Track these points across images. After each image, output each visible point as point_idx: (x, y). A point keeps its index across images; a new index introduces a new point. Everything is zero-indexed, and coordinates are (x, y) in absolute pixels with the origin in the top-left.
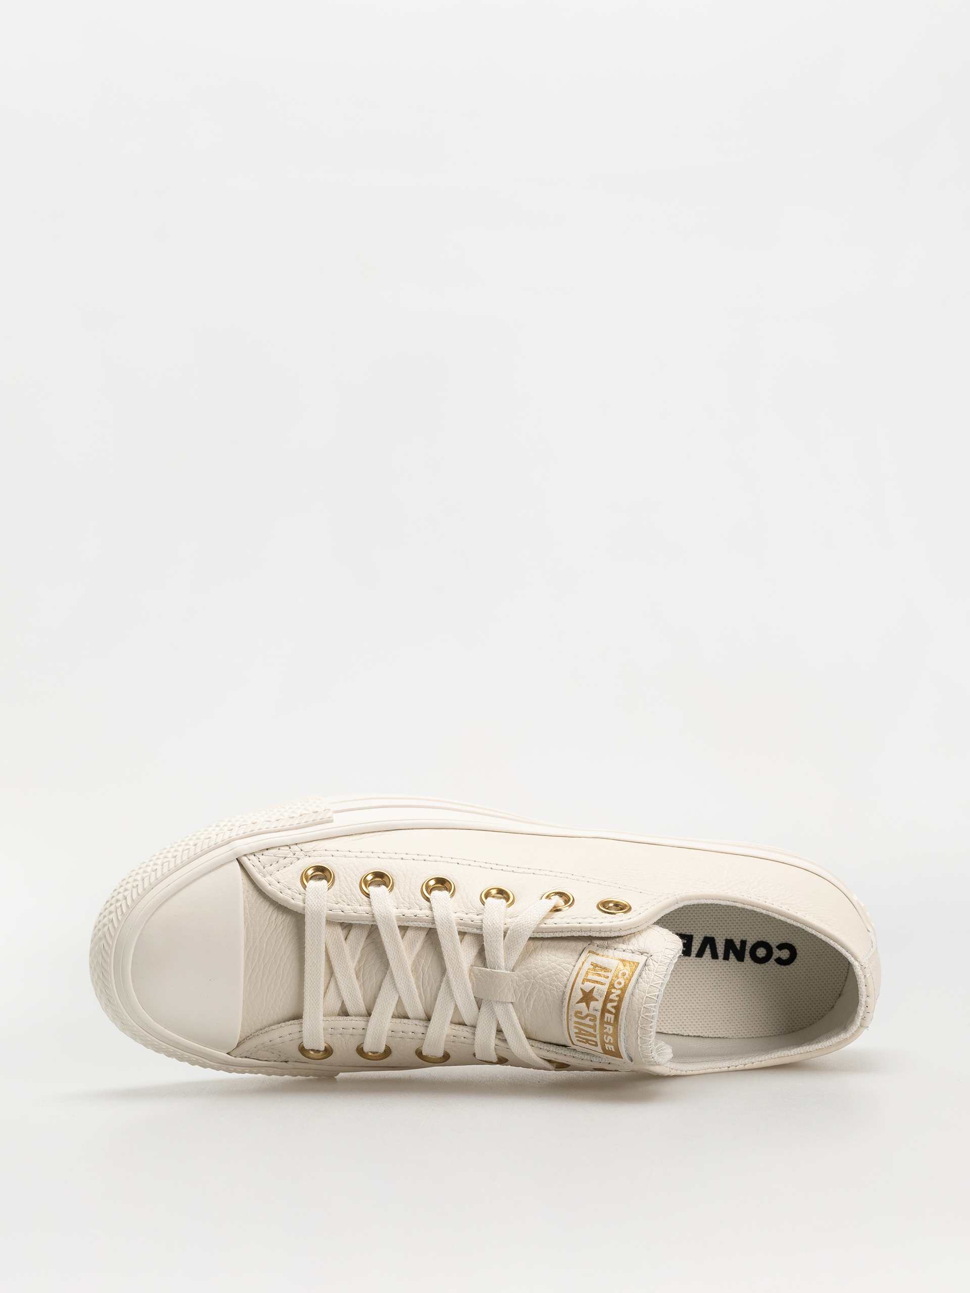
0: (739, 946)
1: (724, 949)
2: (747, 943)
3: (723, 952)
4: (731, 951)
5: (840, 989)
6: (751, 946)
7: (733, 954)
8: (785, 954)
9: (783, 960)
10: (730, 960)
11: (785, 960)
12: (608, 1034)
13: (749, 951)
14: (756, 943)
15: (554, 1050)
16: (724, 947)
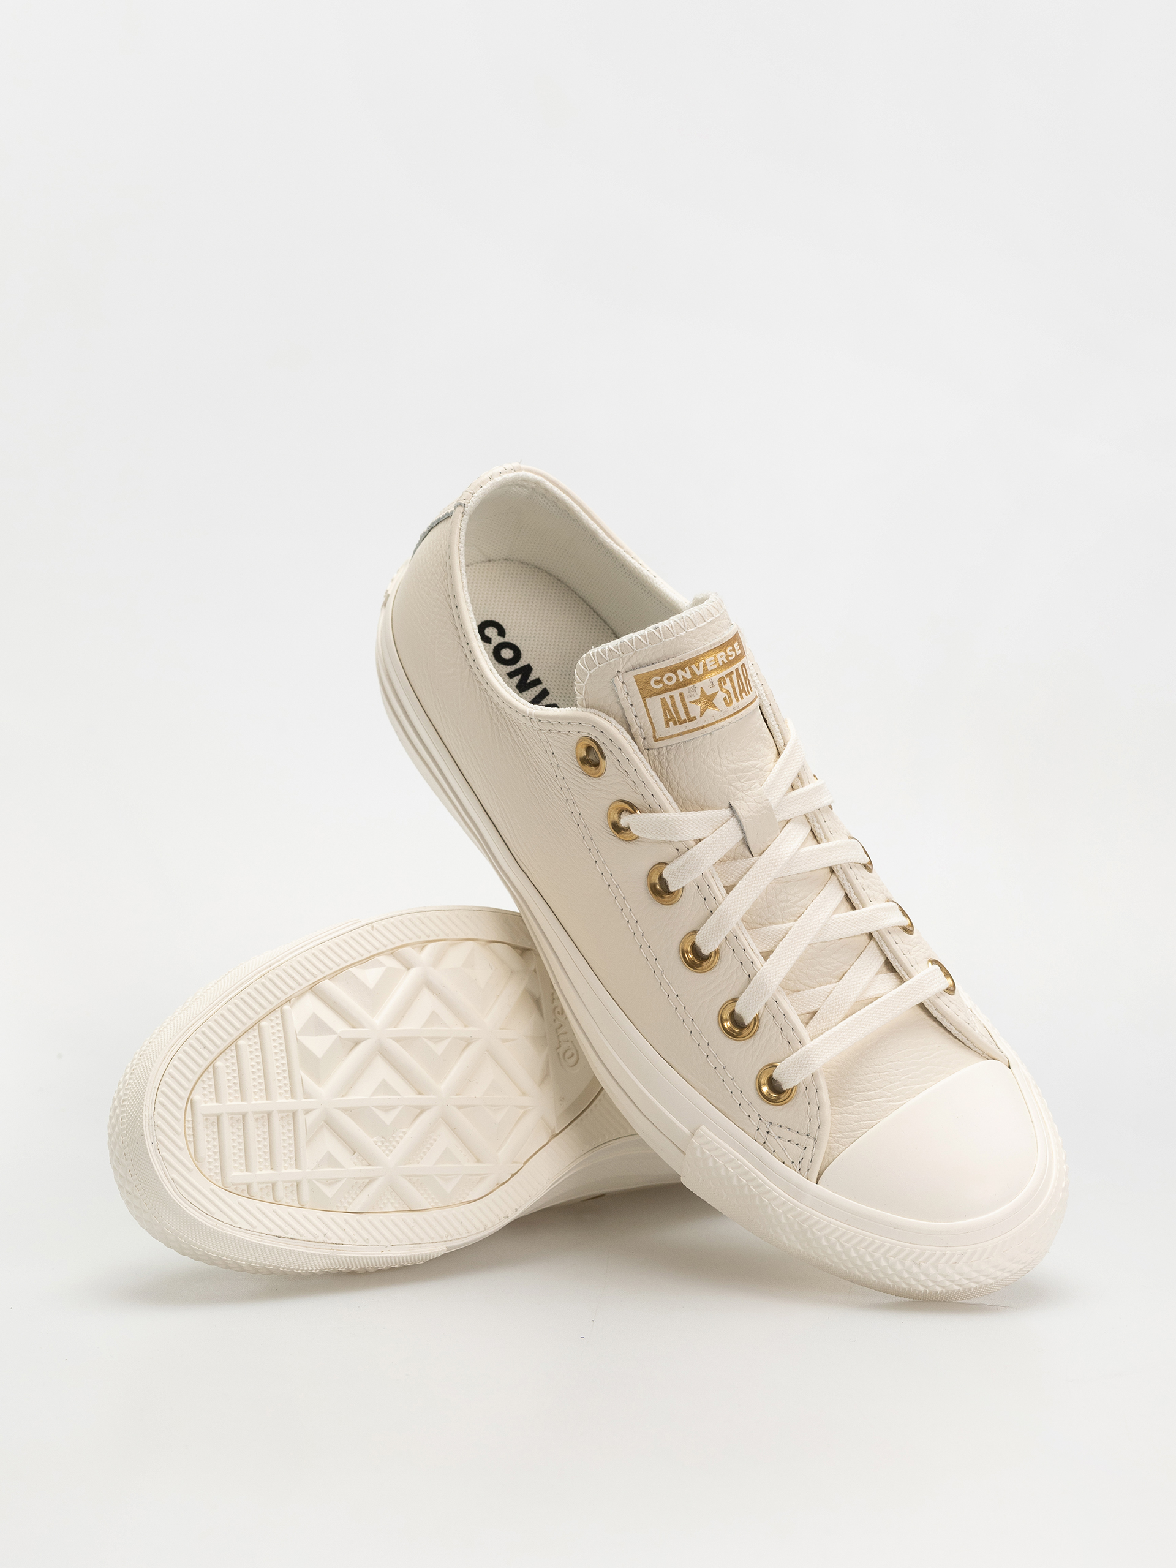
0: (517, 677)
1: (532, 689)
2: (508, 672)
3: (535, 688)
4: (528, 681)
5: (484, 564)
6: (509, 667)
7: (530, 678)
8: (491, 632)
9: (498, 630)
10: (537, 677)
11: (496, 628)
12: (727, 656)
13: (515, 666)
14: (502, 664)
15: (773, 719)
16: (530, 690)
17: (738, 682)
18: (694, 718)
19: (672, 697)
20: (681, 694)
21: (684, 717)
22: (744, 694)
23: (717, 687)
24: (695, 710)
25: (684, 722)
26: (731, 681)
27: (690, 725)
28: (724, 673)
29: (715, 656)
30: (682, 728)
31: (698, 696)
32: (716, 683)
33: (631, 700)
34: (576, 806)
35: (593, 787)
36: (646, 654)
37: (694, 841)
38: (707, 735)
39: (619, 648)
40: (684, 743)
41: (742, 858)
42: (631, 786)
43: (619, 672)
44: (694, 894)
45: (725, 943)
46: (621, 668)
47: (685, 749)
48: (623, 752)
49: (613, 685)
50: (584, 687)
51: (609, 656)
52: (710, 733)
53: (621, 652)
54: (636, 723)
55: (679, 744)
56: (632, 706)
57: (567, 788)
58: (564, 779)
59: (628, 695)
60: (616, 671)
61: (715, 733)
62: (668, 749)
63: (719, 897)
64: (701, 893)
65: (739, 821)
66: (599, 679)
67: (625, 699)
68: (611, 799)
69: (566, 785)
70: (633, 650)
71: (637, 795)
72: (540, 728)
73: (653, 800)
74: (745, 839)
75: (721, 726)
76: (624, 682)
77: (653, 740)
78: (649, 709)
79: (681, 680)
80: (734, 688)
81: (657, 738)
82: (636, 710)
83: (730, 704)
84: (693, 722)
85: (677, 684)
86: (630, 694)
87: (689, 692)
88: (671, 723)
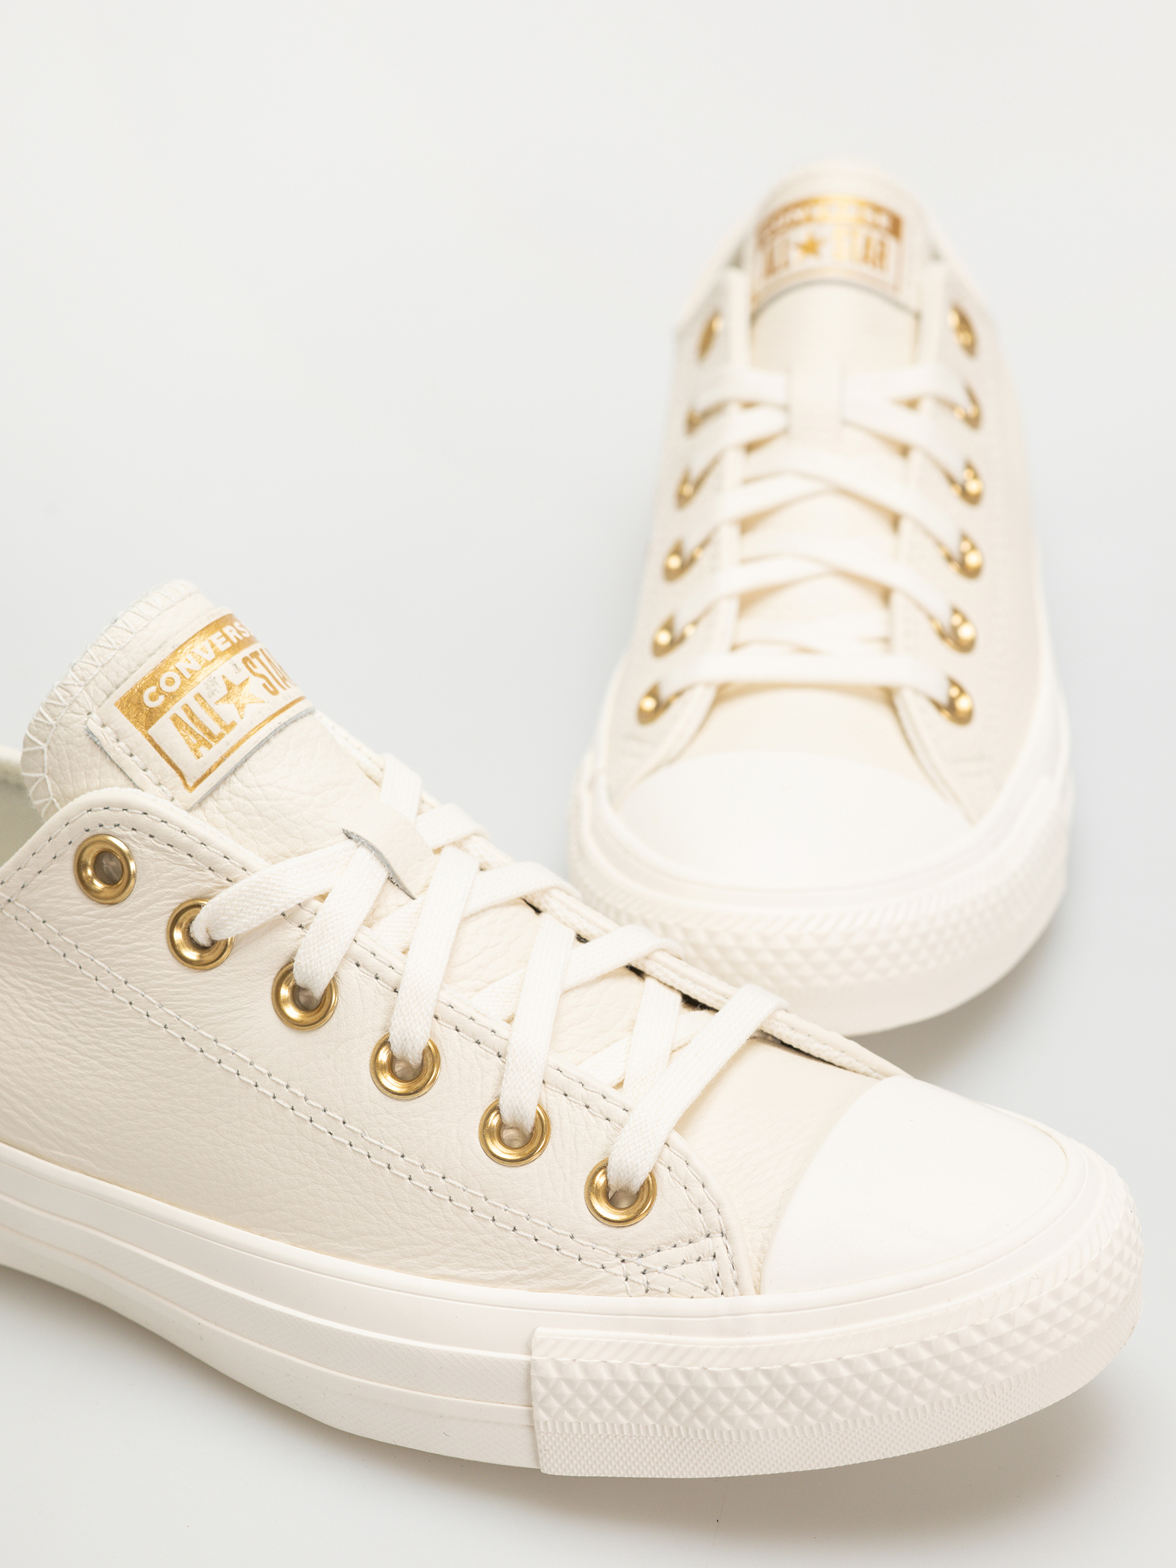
17: (270, 665)
18: (233, 725)
21: (216, 729)
23: (245, 673)
24: (227, 710)
25: (221, 736)
26: (262, 663)
27: (231, 738)
28: (245, 653)
29: (222, 632)
30: (220, 748)
31: (223, 691)
32: (241, 666)
33: (127, 745)
34: (114, 974)
35: (128, 916)
36: (118, 663)
37: (316, 898)
38: (262, 746)
39: (75, 677)
40: (234, 771)
41: (399, 906)
42: (188, 864)
43: (89, 713)
44: (357, 979)
45: (438, 1025)
46: (90, 704)
47: (242, 782)
48: (152, 814)
49: (90, 736)
50: (47, 777)
51: (65, 697)
52: (267, 741)
53: (80, 679)
54: (149, 780)
55: (228, 778)
56: (131, 755)
57: (89, 955)
58: (79, 946)
59: (118, 741)
60: (85, 714)
61: (274, 741)
62: (215, 795)
63: (397, 964)
64: (368, 970)
65: (372, 848)
66: (64, 743)
67: (117, 751)
68: (165, 910)
69: (86, 954)
70: (97, 667)
71: (202, 873)
72: (8, 898)
73: (230, 864)
74: (392, 879)
75: (278, 726)
76: (105, 722)
77: (186, 792)
78: (158, 743)
79: (188, 676)
80: (270, 673)
81: (190, 784)
82: (141, 759)
83: (275, 692)
84: (232, 731)
85: (183, 684)
86: (120, 736)
87: (208, 688)
88: (203, 750)
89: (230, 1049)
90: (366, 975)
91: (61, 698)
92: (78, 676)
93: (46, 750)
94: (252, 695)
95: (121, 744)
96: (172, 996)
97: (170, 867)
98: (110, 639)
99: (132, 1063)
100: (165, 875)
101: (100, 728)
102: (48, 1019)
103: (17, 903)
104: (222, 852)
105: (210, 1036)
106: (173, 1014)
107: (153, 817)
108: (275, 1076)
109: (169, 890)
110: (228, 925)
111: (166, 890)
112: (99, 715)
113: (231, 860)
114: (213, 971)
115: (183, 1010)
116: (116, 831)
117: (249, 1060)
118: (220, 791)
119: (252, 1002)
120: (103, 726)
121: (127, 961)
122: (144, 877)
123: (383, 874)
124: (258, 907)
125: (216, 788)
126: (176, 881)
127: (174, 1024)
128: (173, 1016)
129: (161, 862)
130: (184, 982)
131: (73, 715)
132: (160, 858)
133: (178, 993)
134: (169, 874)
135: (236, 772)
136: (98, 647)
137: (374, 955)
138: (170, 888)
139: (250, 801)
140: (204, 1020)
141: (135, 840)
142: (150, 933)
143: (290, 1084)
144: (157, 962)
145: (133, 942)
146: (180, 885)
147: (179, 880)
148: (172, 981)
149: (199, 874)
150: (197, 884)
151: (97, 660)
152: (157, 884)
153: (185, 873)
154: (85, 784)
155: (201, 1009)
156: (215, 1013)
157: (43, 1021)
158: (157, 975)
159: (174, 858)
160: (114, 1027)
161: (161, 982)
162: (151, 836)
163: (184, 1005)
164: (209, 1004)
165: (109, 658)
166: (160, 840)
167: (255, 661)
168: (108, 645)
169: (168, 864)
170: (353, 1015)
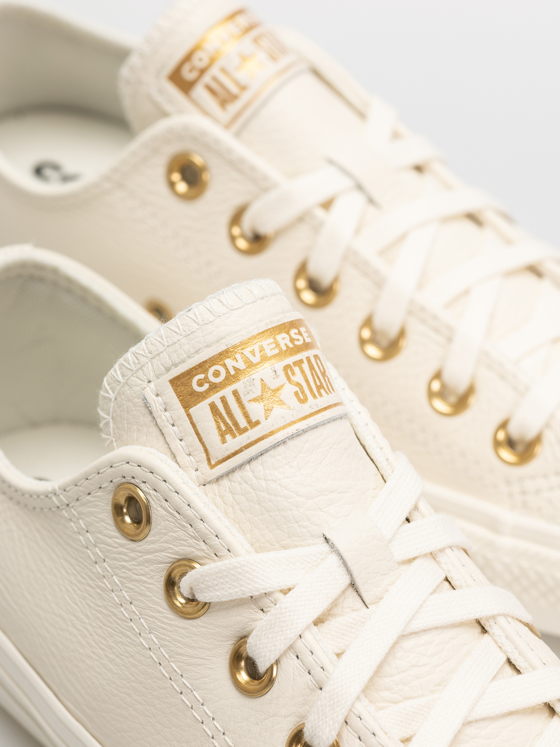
12: (292, 340)
17: (312, 374)
18: (257, 423)
19: (223, 400)
20: (235, 393)
21: (243, 423)
22: (322, 391)
23: (283, 378)
24: (256, 410)
25: (245, 430)
26: (302, 371)
27: (253, 434)
28: (290, 360)
29: (274, 338)
30: (242, 440)
31: (258, 392)
32: (281, 373)
33: (171, 416)
34: (124, 592)
35: (140, 554)
36: (181, 347)
37: (281, 591)
38: (278, 446)
39: (145, 348)
40: (249, 461)
41: (353, 610)
42: (188, 532)
43: (150, 382)
44: (294, 669)
45: (346, 730)
46: (151, 375)
47: (253, 471)
48: (169, 484)
49: (145, 401)
50: (111, 420)
51: (134, 363)
52: (284, 442)
53: (148, 352)
54: (182, 449)
55: (243, 466)
56: (173, 425)
57: (111, 571)
58: (106, 560)
59: (166, 410)
60: (146, 381)
61: (290, 443)
62: (230, 476)
63: (328, 666)
64: (304, 665)
65: (342, 558)
66: (126, 399)
67: (163, 418)
68: (166, 560)
69: (109, 569)
70: (164, 345)
71: (197, 542)
72: (67, 502)
73: (219, 543)
74: (353, 585)
75: (295, 432)
76: (158, 393)
77: (208, 467)
78: (195, 422)
79: (232, 372)
80: (307, 381)
81: (213, 462)
82: (179, 431)
83: (303, 401)
84: (255, 428)
85: (227, 378)
86: (168, 408)
87: (245, 388)
88: (228, 437)
89: (190, 687)
90: (301, 668)
91: (131, 362)
92: (148, 349)
93: (113, 399)
94: (281, 401)
95: (167, 414)
96: (159, 629)
97: (175, 529)
98: (180, 325)
99: (124, 666)
100: (171, 534)
101: (154, 397)
102: (80, 605)
103: (72, 510)
104: (215, 531)
105: (178, 671)
106: (157, 643)
107: (169, 486)
108: (217, 722)
109: (172, 546)
110: (205, 593)
111: (169, 546)
112: (155, 386)
113: (220, 540)
114: (191, 621)
115: (164, 643)
116: (142, 486)
117: (201, 701)
118: (235, 474)
119: (213, 656)
120: (157, 395)
121: (134, 587)
122: (156, 530)
123: (347, 581)
124: (230, 586)
125: (233, 471)
126: (178, 542)
127: (156, 651)
128: (156, 644)
129: (169, 523)
130: (169, 622)
131: (137, 379)
132: (169, 519)
133: (163, 628)
134: (174, 534)
135: (251, 462)
136: (169, 330)
137: (312, 653)
138: (173, 545)
139: (255, 490)
140: (176, 656)
141: (155, 499)
142: (153, 574)
143: (226, 732)
144: (154, 598)
145: (140, 576)
146: (180, 546)
147: (180, 542)
148: (161, 617)
149: (195, 543)
150: (193, 549)
151: (165, 340)
152: (164, 538)
153: (184, 538)
154: (136, 436)
155: (176, 647)
156: (185, 655)
157: (76, 604)
158: (152, 607)
159: (179, 524)
160: (118, 633)
161: (153, 614)
162: (166, 500)
163: (165, 639)
164: (182, 646)
165: (176, 341)
166: (171, 505)
167: (296, 369)
168: (177, 331)
169: (174, 526)
170: (283, 698)
